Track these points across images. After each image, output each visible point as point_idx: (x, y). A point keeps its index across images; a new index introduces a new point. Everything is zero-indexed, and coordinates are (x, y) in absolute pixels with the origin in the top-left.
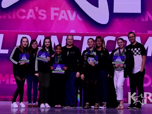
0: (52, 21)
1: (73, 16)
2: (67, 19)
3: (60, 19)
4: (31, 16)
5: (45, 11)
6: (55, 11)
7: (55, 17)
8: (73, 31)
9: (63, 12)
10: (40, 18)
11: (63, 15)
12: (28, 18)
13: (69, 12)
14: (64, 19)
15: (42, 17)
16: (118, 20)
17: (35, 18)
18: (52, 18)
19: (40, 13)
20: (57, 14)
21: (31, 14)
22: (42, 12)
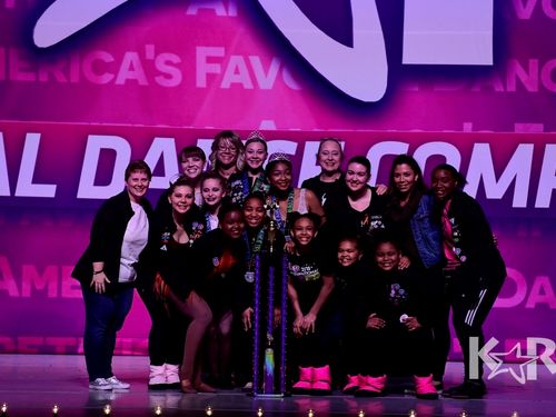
0: (201, 89)
1: (268, 76)
2: (248, 85)
3: (225, 84)
4: (131, 76)
5: (175, 59)
6: (210, 60)
7: (211, 77)
8: (268, 125)
9: (236, 61)
10: (160, 80)
11: (237, 72)
12: (121, 80)
13: (256, 61)
14: (241, 85)
15: (168, 76)
16: (417, 89)
17: (143, 81)
18: (201, 82)
19: (161, 66)
20: (216, 68)
21: (131, 68)
22: (168, 63)
